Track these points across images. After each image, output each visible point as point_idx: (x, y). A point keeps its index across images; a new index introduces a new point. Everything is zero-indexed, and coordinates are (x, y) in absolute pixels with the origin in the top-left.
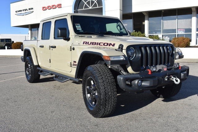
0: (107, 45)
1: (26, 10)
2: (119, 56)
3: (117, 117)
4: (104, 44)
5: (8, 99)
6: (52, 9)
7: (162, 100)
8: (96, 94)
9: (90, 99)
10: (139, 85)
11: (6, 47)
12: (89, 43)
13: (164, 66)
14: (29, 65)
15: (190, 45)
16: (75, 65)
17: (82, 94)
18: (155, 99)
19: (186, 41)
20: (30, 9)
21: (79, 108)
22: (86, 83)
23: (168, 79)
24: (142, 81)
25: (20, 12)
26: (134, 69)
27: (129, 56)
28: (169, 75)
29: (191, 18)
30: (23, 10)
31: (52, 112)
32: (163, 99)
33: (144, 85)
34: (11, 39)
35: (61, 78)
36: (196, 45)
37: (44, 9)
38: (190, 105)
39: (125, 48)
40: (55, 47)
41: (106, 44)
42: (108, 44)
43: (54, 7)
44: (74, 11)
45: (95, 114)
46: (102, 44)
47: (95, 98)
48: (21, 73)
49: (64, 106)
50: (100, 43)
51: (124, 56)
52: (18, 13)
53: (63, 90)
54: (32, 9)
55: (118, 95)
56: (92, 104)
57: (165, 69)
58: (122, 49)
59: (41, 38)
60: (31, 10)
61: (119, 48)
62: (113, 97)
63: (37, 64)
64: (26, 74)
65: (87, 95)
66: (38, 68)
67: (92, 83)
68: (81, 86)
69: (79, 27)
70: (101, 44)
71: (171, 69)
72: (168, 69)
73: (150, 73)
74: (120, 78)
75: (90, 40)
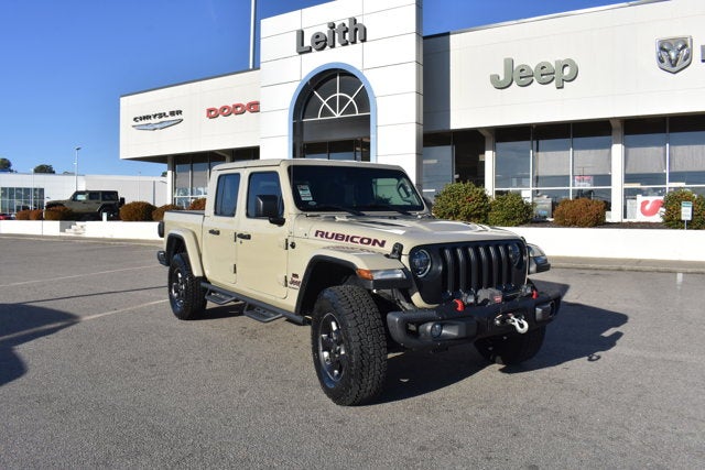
0: (368, 243)
1: (161, 115)
2: (392, 271)
3: (388, 405)
4: (362, 241)
5: (134, 360)
6: (233, 115)
7: (501, 370)
8: (343, 353)
9: (328, 363)
10: (436, 334)
11: (105, 216)
12: (330, 236)
13: (497, 292)
14: (180, 275)
15: (608, 220)
16: (297, 283)
17: (310, 352)
18: (482, 367)
19: (594, 209)
20: (172, 113)
21: (302, 385)
22: (320, 327)
23: (503, 321)
24: (442, 326)
25: (146, 122)
26: (425, 299)
27: (415, 270)
28: (505, 313)
29: (610, 147)
30: (155, 116)
31: (240, 392)
32: (502, 366)
33: (446, 335)
34: (116, 193)
35: (261, 312)
36: (625, 221)
37: (213, 113)
38: (561, 382)
39: (406, 251)
40: (248, 237)
41: (365, 241)
42: (370, 240)
43: (239, 109)
44: (292, 121)
45: (338, 396)
46: (358, 240)
47: (338, 362)
48: (153, 293)
49: (268, 378)
50: (353, 237)
51: (405, 270)
52: (141, 123)
53: (264, 340)
54: (179, 112)
55: (390, 356)
56: (332, 373)
57: (498, 299)
58: (400, 254)
59: (213, 211)
60: (177, 117)
61: (394, 251)
62: (378, 360)
63: (201, 275)
64: (171, 296)
65: (321, 353)
66: (203, 284)
67: (334, 328)
68: (308, 329)
69: (306, 195)
70: (355, 240)
71: (515, 297)
72: (504, 299)
73: (459, 309)
74: (394, 318)
75: (330, 228)
